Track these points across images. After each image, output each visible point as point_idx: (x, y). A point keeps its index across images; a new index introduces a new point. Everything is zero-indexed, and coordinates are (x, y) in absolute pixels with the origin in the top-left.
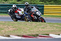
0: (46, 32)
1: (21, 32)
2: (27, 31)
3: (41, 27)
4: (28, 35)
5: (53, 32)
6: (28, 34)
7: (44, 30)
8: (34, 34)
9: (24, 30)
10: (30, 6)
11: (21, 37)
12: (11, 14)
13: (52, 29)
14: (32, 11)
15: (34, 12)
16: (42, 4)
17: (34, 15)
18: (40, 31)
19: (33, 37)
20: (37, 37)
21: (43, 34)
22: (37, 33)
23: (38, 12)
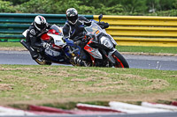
0: (99, 96)
1: (22, 95)
2: (43, 93)
3: (84, 80)
4: (44, 105)
5: (119, 96)
6: (45, 103)
7: (92, 89)
8: (63, 100)
9: (31, 89)
10: (82, 19)
11: (24, 109)
12: (30, 45)
13: (119, 87)
14: (89, 33)
15: (93, 36)
16: (87, 11)
17: (93, 45)
18: (80, 93)
19: (61, 110)
20: (72, 111)
21: (89, 100)
22: (73, 99)
23: (106, 36)
